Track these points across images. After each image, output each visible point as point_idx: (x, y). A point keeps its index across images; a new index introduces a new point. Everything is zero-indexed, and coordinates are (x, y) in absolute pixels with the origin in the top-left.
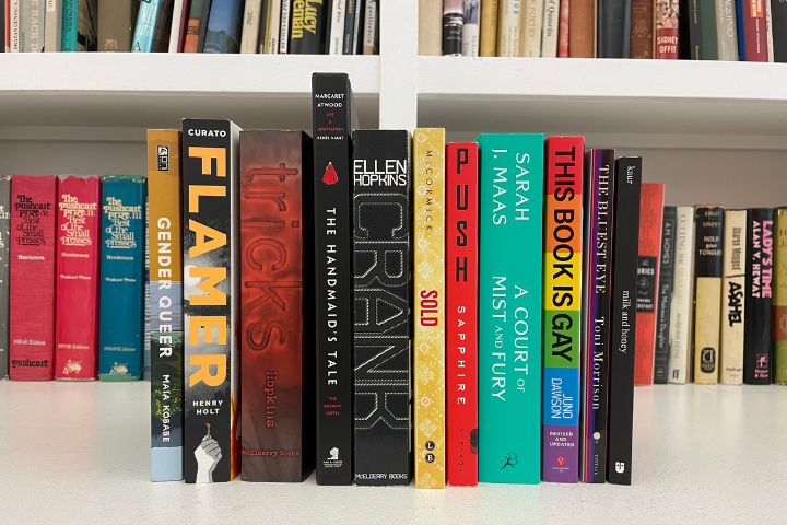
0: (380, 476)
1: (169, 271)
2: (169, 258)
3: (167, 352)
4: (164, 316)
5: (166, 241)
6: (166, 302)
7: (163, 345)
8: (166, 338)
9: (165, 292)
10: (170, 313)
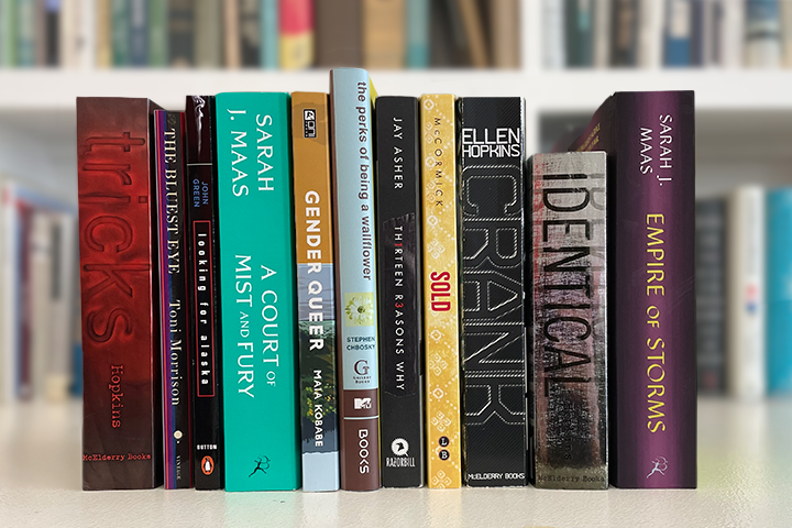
0: (495, 476)
1: (319, 252)
2: (318, 237)
3: (318, 344)
4: (314, 303)
5: (315, 218)
6: (315, 287)
7: (313, 337)
8: (316, 328)
9: (314, 276)
10: (320, 300)
